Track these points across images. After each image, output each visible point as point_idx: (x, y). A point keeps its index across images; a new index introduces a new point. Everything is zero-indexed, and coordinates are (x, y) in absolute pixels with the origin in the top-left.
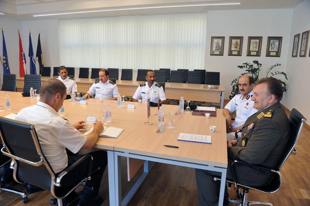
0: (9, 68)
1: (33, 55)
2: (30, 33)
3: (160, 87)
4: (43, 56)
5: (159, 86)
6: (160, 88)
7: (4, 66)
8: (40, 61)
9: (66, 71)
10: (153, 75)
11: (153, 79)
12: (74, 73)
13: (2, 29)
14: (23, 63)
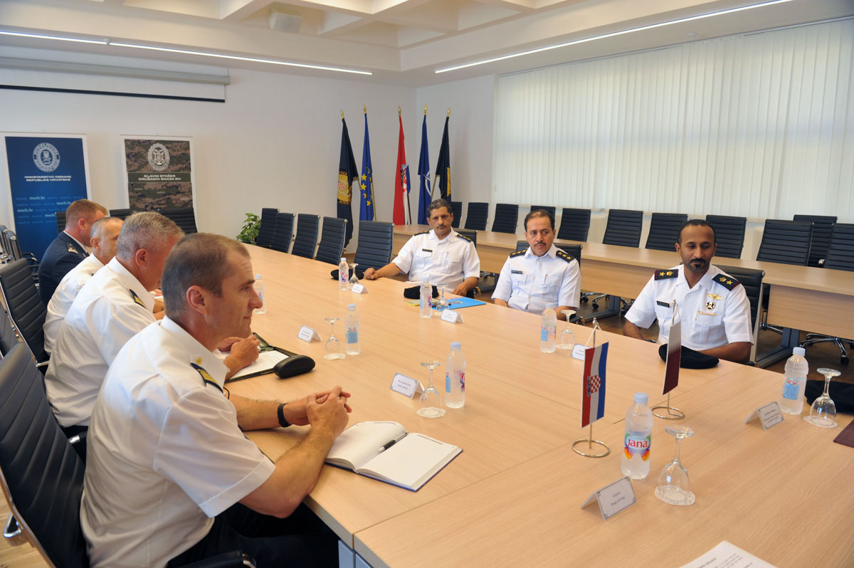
0: (371, 201)
1: (428, 170)
2: (425, 116)
3: (730, 288)
4: (451, 172)
5: (730, 283)
6: (731, 293)
7: (362, 196)
8: (443, 186)
9: (448, 214)
10: (703, 240)
11: (702, 252)
12: (517, 221)
13: (365, 110)
14: (403, 191)
